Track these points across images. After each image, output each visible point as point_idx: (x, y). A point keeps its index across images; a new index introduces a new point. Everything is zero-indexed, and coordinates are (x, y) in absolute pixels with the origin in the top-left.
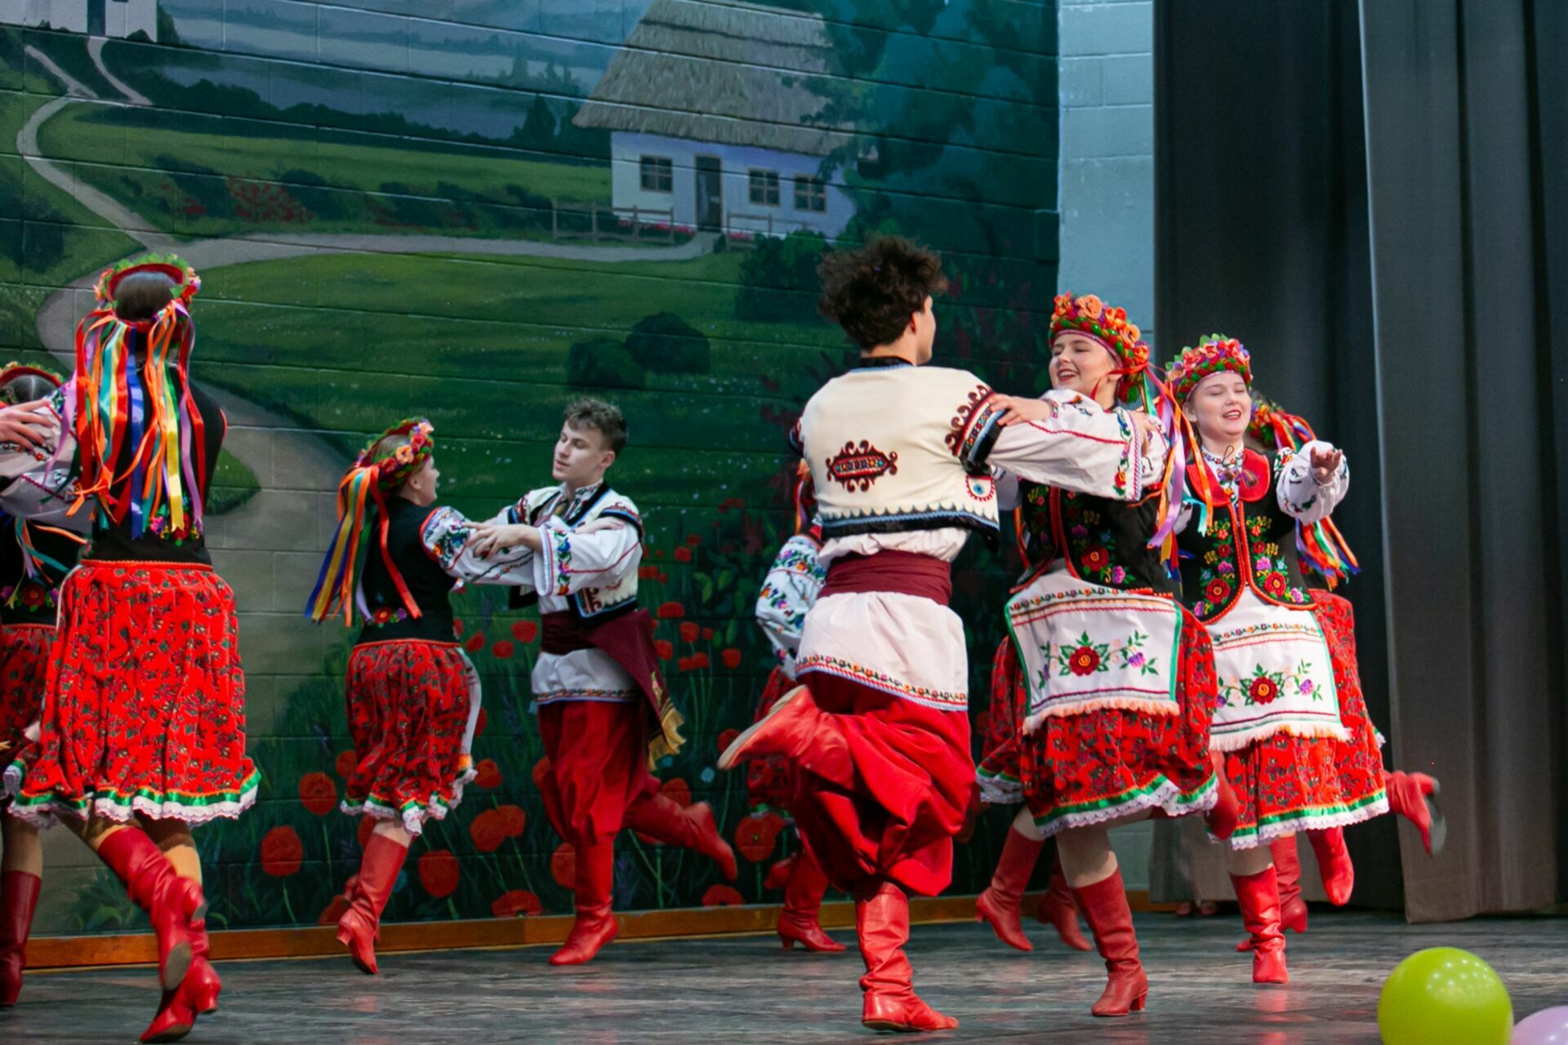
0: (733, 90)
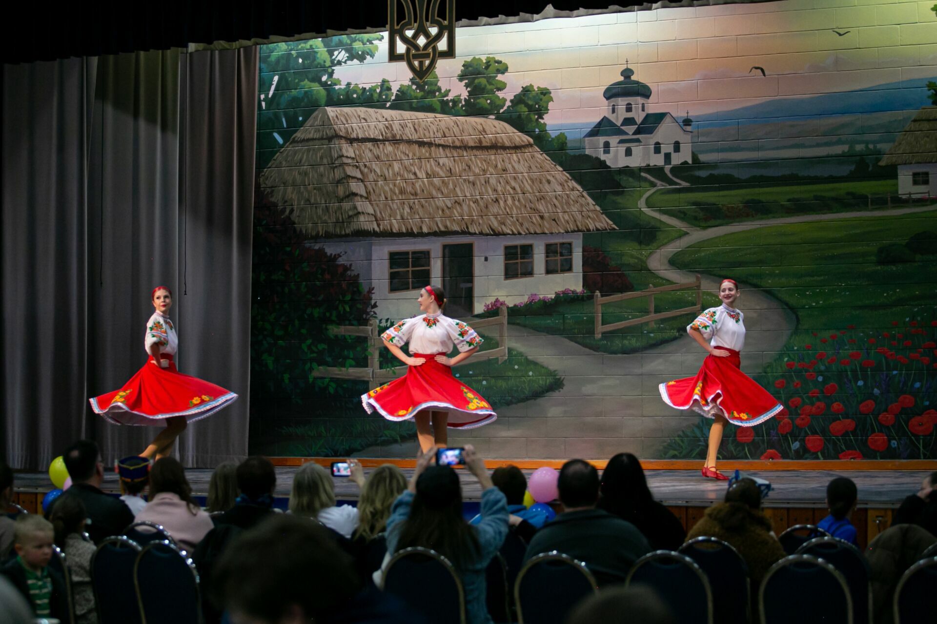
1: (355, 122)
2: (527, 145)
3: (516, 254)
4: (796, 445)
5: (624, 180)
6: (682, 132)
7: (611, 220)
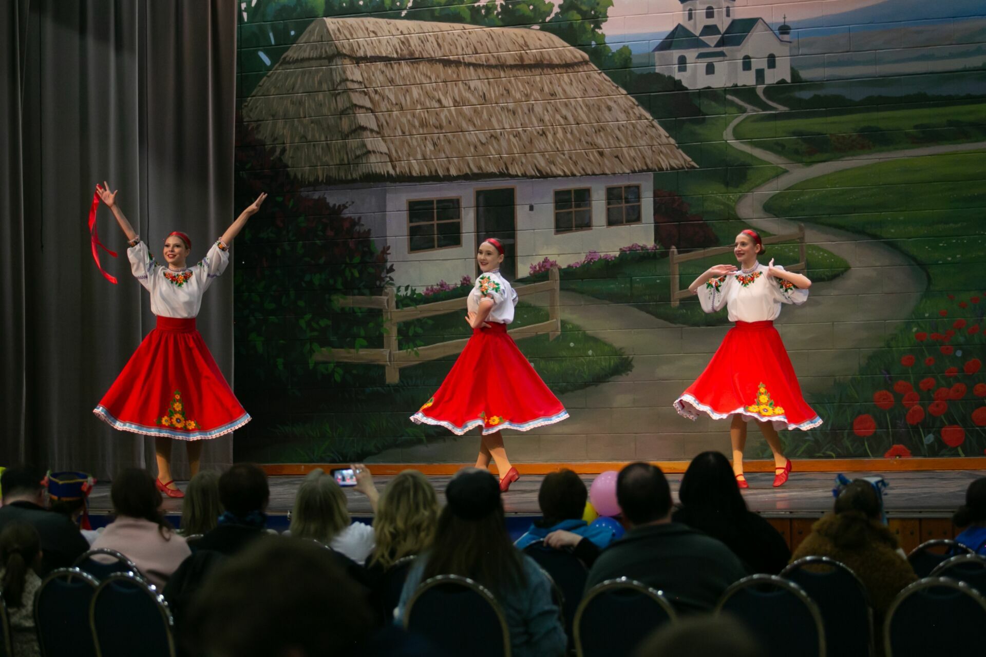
1: (363, 36)
2: (581, 62)
3: (569, 201)
4: (929, 439)
5: (705, 105)
6: (777, 42)
7: (689, 156)
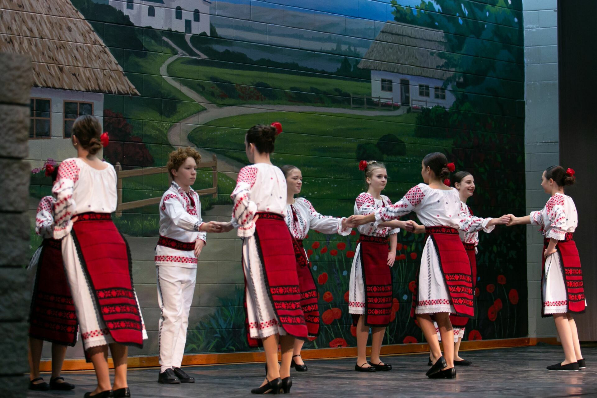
0: (413, 56)
5: (146, 41)
7: (133, 84)
